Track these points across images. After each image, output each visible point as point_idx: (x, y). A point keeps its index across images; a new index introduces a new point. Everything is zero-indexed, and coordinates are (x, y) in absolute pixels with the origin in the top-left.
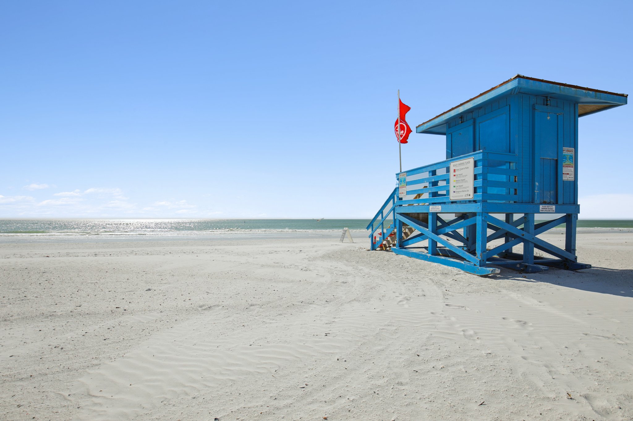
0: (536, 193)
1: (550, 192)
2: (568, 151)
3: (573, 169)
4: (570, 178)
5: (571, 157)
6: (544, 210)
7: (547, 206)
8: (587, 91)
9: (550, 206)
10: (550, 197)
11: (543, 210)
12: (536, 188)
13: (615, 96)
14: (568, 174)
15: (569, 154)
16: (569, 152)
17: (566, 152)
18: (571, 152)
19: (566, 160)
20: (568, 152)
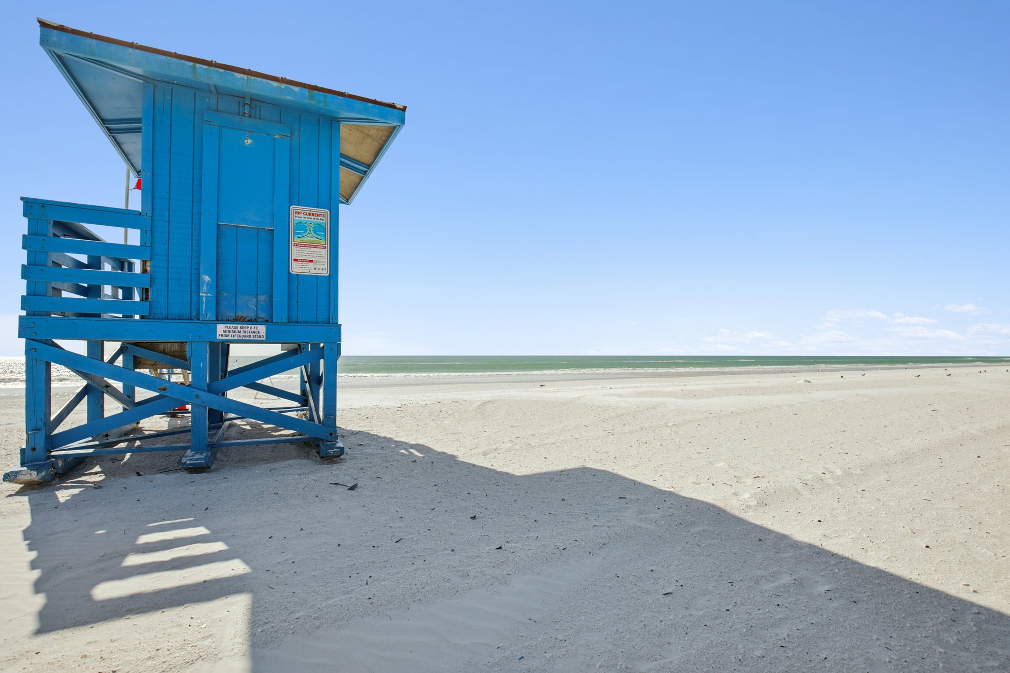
0: (204, 298)
1: (257, 298)
2: (310, 214)
3: (325, 253)
4: (315, 269)
5: (318, 229)
6: (230, 334)
7: (239, 326)
8: (285, 85)
9: (250, 326)
10: (257, 306)
11: (226, 334)
12: (204, 288)
13: (370, 104)
14: (311, 261)
15: (315, 220)
16: (312, 217)
17: (306, 216)
18: (319, 218)
19: (304, 233)
20: (309, 217)
